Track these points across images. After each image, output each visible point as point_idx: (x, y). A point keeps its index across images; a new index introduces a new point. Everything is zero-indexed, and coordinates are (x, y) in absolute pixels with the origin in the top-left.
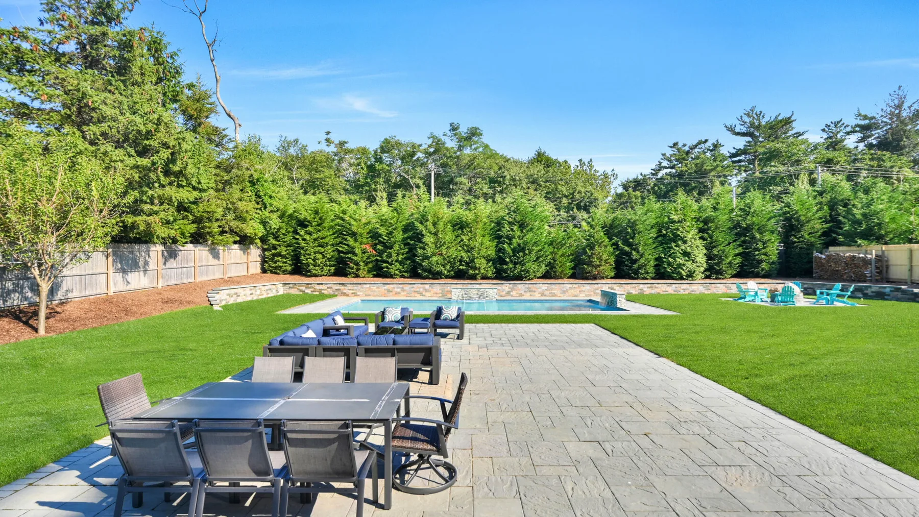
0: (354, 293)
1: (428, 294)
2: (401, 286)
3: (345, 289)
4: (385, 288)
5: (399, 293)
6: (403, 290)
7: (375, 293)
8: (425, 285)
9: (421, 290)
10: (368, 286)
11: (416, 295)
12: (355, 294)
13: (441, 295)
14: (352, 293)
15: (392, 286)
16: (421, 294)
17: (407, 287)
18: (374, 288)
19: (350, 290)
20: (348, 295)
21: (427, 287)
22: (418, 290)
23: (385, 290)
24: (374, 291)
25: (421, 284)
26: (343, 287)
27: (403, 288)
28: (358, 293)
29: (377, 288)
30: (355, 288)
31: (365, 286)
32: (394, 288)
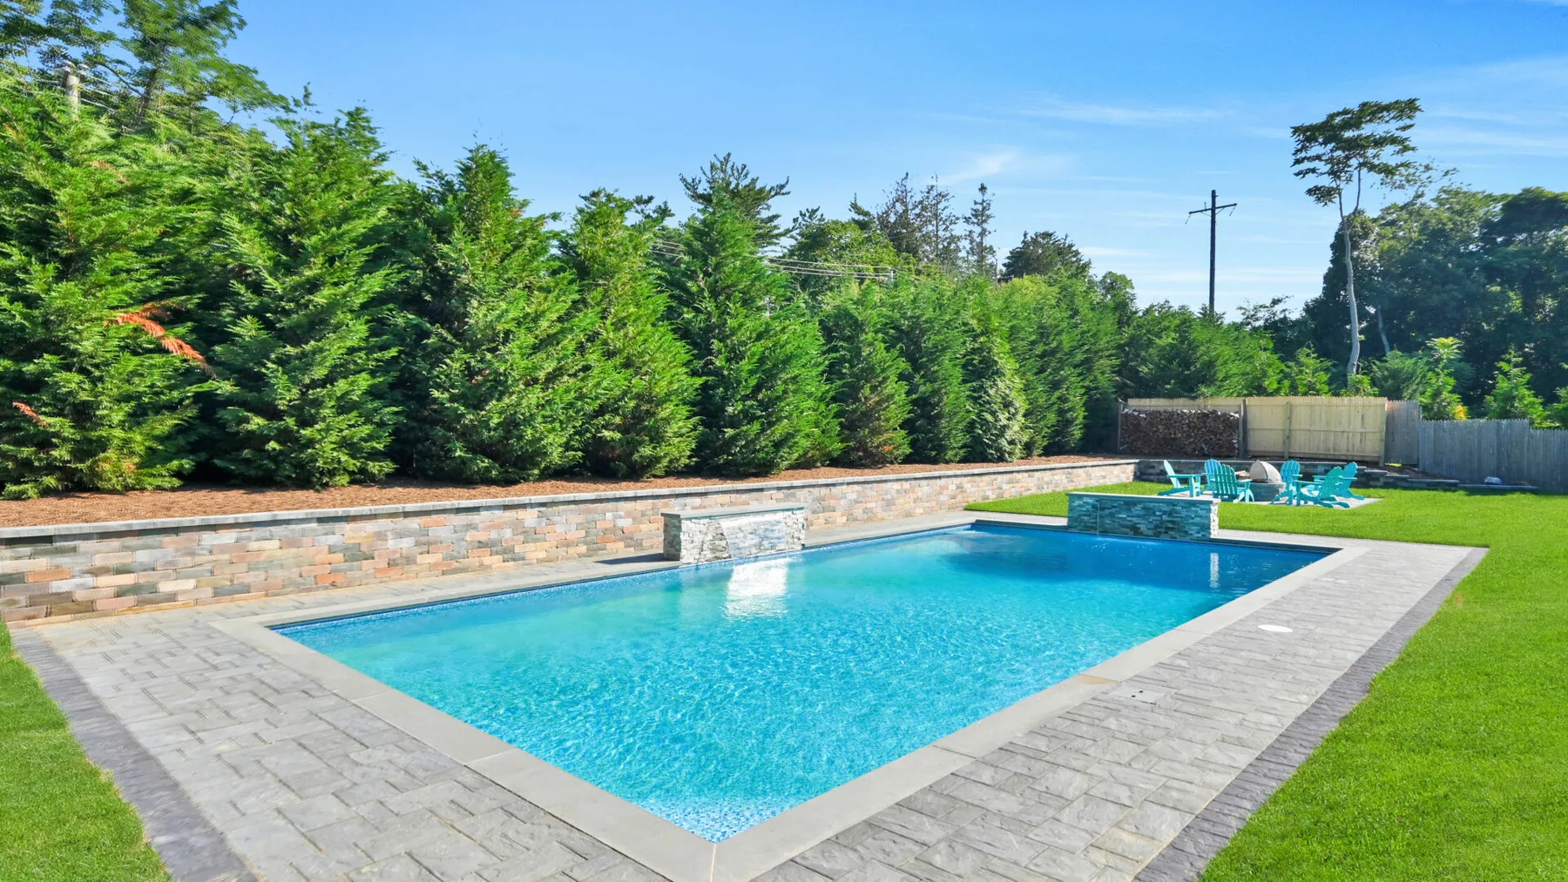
0: (135, 589)
1: (535, 552)
2: (414, 523)
3: (58, 573)
4: (332, 540)
5: (410, 560)
6: (427, 544)
7: (280, 575)
8: (521, 514)
9: (508, 533)
10: (228, 537)
11: (487, 560)
12: (144, 595)
13: (583, 549)
14: (121, 593)
15: (370, 527)
16: (509, 554)
17: (443, 529)
18: (268, 545)
19: (96, 572)
20: (87, 608)
21: (529, 517)
22: (494, 535)
23: (331, 550)
24: (270, 564)
25: (506, 507)
26: (42, 563)
27: (424, 531)
28: (166, 587)
29: (287, 543)
30: (143, 556)
31: (208, 538)
32: (381, 536)
